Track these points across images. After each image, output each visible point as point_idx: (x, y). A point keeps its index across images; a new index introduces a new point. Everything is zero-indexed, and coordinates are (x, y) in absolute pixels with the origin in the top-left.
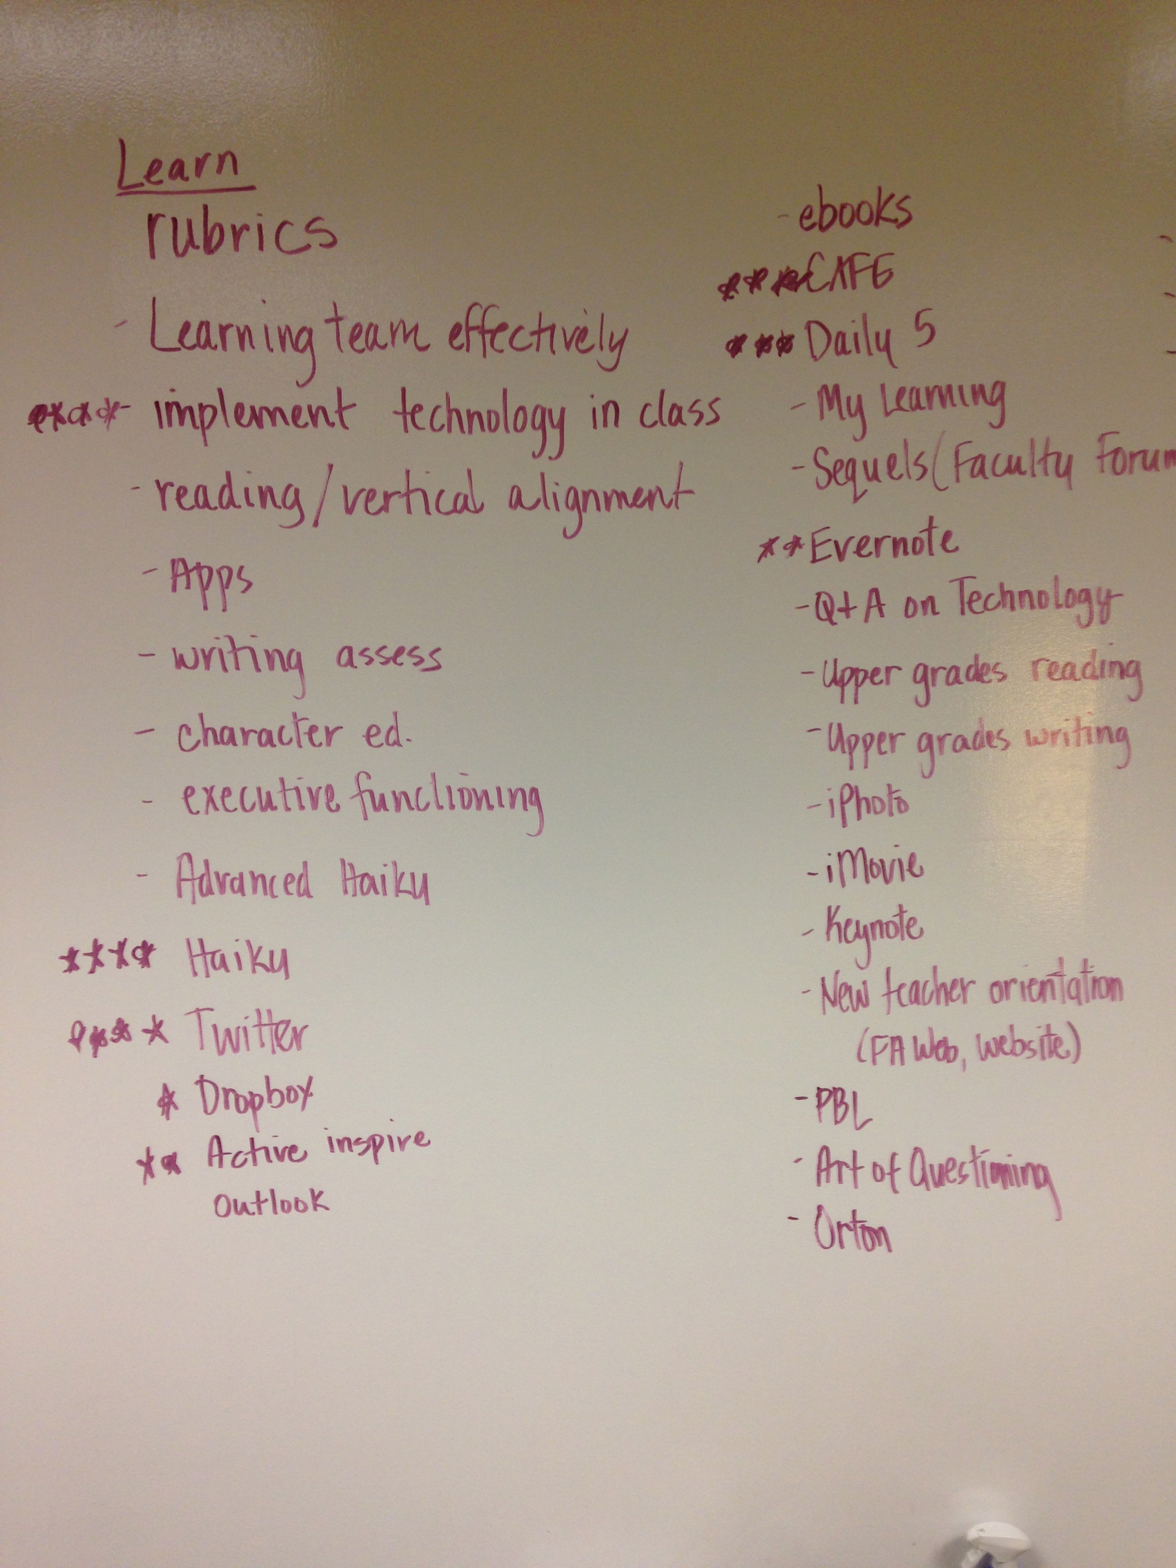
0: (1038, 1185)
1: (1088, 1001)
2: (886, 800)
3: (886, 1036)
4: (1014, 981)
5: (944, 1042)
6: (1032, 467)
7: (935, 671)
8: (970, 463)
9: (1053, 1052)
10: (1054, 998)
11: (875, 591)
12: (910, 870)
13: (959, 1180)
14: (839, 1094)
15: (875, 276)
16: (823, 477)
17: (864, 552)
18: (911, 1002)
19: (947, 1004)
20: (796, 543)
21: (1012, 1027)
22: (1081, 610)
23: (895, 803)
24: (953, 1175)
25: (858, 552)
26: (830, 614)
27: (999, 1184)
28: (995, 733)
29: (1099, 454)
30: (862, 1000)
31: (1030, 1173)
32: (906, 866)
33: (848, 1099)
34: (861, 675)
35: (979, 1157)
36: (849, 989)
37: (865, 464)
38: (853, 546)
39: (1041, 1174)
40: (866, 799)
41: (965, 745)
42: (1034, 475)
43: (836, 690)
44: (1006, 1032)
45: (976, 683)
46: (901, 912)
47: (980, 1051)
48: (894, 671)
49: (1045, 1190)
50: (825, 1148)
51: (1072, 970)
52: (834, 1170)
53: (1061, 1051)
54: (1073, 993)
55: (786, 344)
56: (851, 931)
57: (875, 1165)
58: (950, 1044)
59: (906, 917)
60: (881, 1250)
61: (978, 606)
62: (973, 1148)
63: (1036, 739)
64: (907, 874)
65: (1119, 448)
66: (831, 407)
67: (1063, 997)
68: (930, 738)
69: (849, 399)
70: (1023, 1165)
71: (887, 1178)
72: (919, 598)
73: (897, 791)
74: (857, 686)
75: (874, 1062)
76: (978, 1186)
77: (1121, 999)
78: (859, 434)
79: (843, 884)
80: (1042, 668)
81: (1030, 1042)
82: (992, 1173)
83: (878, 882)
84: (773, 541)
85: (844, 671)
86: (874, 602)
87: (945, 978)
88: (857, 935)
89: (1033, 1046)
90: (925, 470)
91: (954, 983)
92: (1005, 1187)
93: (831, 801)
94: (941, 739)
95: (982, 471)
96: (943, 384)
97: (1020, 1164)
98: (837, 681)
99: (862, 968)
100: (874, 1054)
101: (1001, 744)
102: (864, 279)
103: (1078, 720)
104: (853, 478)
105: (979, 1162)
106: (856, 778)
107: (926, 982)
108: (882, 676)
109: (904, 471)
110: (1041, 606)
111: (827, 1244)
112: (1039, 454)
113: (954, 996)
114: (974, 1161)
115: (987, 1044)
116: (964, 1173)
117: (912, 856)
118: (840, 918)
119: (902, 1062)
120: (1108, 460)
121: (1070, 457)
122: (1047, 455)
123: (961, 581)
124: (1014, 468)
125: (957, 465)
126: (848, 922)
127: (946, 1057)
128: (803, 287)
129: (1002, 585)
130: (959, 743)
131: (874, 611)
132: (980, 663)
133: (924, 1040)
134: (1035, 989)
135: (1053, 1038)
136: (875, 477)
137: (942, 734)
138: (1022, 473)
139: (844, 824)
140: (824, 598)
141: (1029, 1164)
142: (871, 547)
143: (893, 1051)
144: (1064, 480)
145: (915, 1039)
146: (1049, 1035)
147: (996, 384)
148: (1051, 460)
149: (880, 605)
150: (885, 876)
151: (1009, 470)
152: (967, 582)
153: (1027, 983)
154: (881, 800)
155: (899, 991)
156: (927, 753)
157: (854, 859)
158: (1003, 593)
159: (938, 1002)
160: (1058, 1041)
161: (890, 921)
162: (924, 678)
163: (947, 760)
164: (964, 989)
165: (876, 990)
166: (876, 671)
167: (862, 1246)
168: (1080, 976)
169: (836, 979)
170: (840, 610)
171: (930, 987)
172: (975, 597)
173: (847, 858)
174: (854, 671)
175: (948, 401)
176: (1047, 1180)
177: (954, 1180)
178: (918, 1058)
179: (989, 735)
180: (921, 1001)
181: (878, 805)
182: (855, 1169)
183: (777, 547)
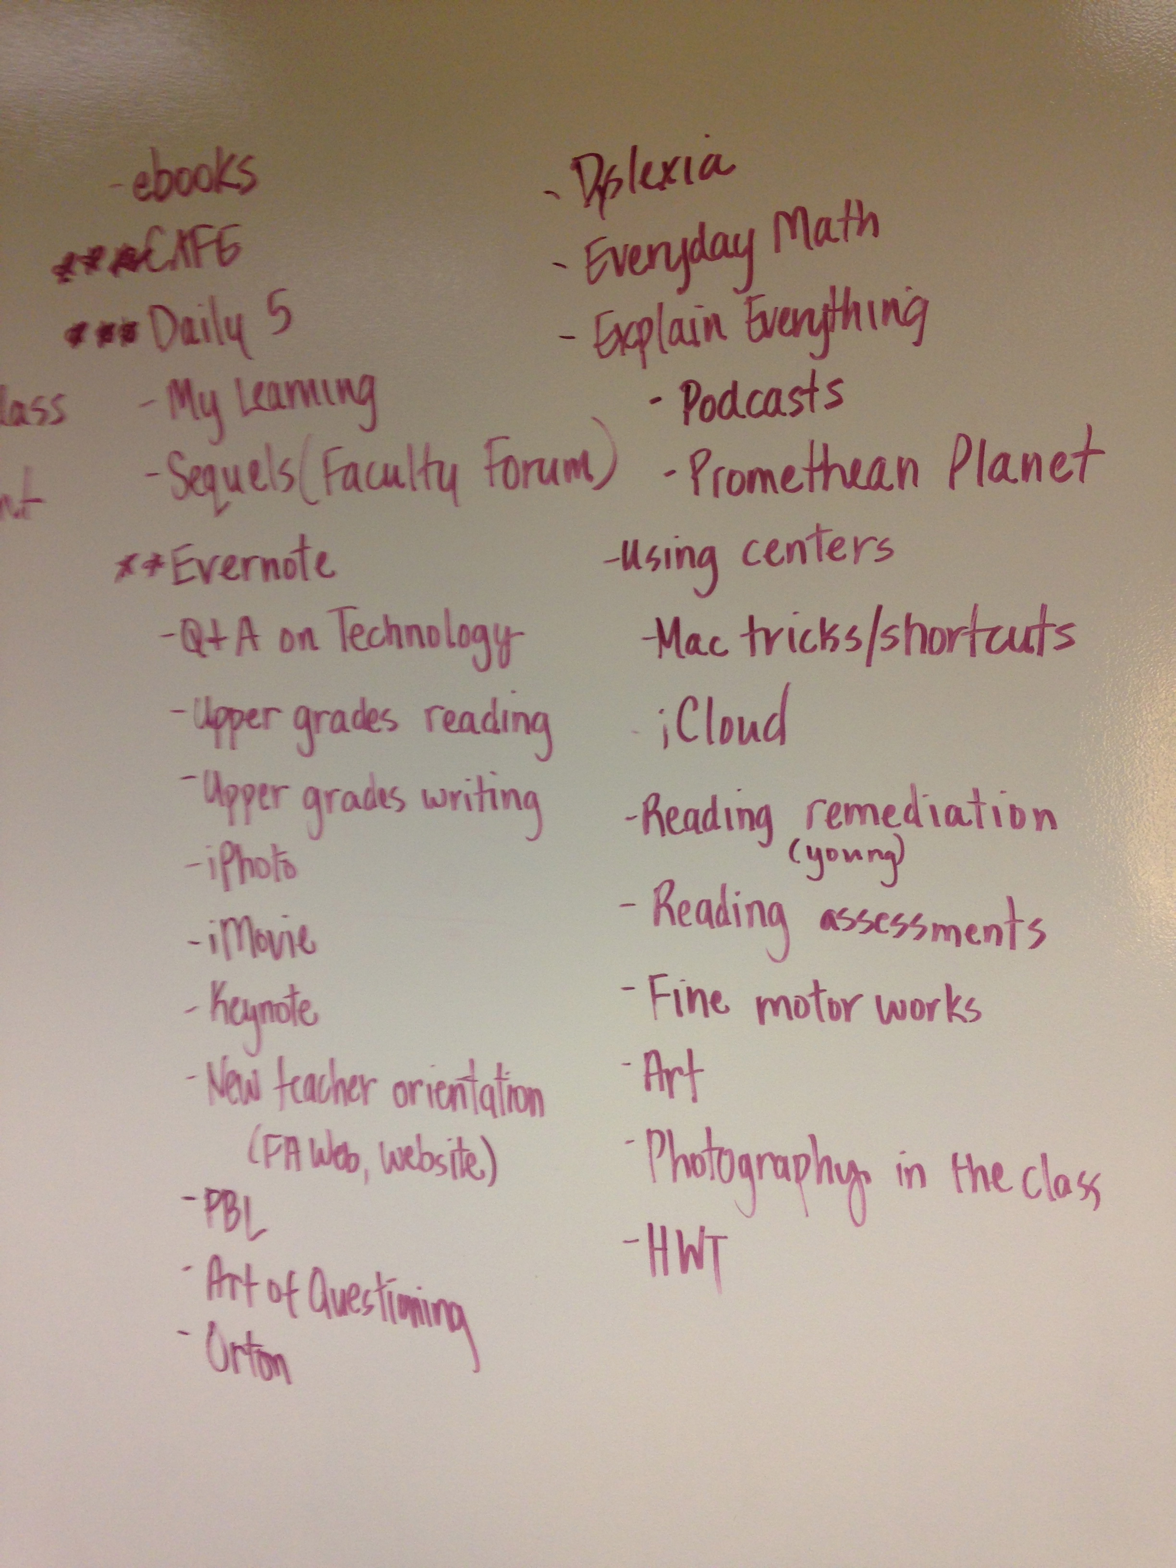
0: (453, 1328)
1: (503, 1114)
2: (271, 861)
3: (280, 1136)
4: (420, 1082)
5: (344, 1147)
6: (412, 479)
7: (318, 716)
8: (342, 473)
9: (467, 1170)
10: (465, 1106)
11: (246, 620)
12: (301, 945)
13: (364, 1310)
14: (230, 1197)
15: (221, 251)
16: (181, 485)
17: (232, 573)
18: (308, 1099)
19: (346, 1105)
20: (155, 563)
21: (419, 1137)
22: (478, 649)
23: (281, 866)
24: (357, 1303)
25: (225, 573)
26: (198, 643)
27: (408, 1321)
28: (388, 790)
29: (487, 464)
30: (253, 1093)
31: (443, 1310)
32: (296, 941)
33: (240, 1204)
34: (237, 716)
35: (385, 1286)
36: (238, 1078)
37: (225, 471)
38: (218, 567)
39: (455, 1314)
40: (249, 860)
41: (356, 804)
42: (414, 489)
43: (210, 731)
44: (413, 1144)
45: (364, 732)
46: (293, 994)
47: (383, 1163)
48: (273, 714)
49: (462, 1332)
50: (216, 1258)
51: (486, 1076)
52: (227, 1283)
53: (476, 1170)
54: (487, 1103)
55: (129, 333)
56: (239, 1012)
57: (271, 1283)
58: (351, 1150)
59: (299, 999)
60: (279, 1380)
61: (361, 641)
62: (378, 1275)
63: (433, 799)
64: (298, 950)
65: (511, 457)
66: (183, 405)
67: (475, 1105)
68: (316, 792)
69: (201, 395)
70: (435, 1302)
71: (285, 1299)
72: (297, 629)
73: (284, 852)
74: (235, 728)
75: (268, 1164)
76: (385, 1319)
77: (542, 1114)
78: (215, 436)
79: (228, 956)
80: (438, 716)
81: (440, 1156)
82: (400, 1307)
83: (267, 956)
84: (132, 558)
85: (218, 710)
86: (246, 633)
87: (345, 1073)
88: (246, 1017)
89: (442, 1161)
90: (292, 481)
91: (354, 1079)
92: (415, 1325)
93: (211, 861)
94: (329, 795)
95: (355, 483)
96: (305, 378)
97: (432, 1299)
98: (212, 723)
99: (252, 1055)
100: (268, 1156)
101: (396, 805)
102: (209, 255)
103: (480, 780)
104: (212, 488)
105: (385, 1291)
106: (237, 835)
107: (323, 1077)
108: (259, 719)
109: (268, 481)
110: (433, 645)
111: (221, 1365)
112: (419, 464)
113: (354, 1096)
114: (380, 1290)
115: (392, 1154)
116: (369, 1303)
117: (303, 929)
118: (227, 995)
119: (299, 1168)
120: (498, 472)
121: (454, 468)
122: (428, 464)
123: (341, 611)
124: (392, 480)
125: (328, 475)
126: (236, 1001)
127: (346, 1165)
128: (143, 267)
129: (386, 618)
130: (349, 801)
131: (247, 643)
132: (368, 709)
133: (322, 1143)
134: (445, 1094)
135: (465, 1154)
136: (236, 487)
137: (329, 789)
138: (402, 486)
139: (227, 888)
140: (191, 626)
141: (442, 1301)
142: (237, 569)
143: (289, 1153)
144: (449, 494)
145: (312, 1141)
146: (461, 1149)
147: (364, 378)
148: (433, 470)
149: (253, 637)
150: (273, 951)
151: (386, 482)
152: (348, 613)
153: (434, 1087)
154: (267, 863)
155: (292, 1084)
156: (314, 811)
157: (239, 927)
158: (390, 628)
159: (336, 1101)
160: (472, 1157)
161: (281, 1003)
162: (307, 724)
163: (336, 818)
164: (365, 1087)
165: (268, 1082)
166: (253, 713)
167: (258, 1372)
168: (494, 1084)
169: (223, 1066)
170: (211, 640)
171: (327, 1083)
172: (357, 631)
173: (231, 926)
174: (230, 712)
175: (312, 399)
176: (463, 1321)
177: (358, 1311)
178: (316, 1164)
179: (382, 792)
180: (317, 1098)
181: (263, 868)
182: (250, 1285)
183: (136, 564)
